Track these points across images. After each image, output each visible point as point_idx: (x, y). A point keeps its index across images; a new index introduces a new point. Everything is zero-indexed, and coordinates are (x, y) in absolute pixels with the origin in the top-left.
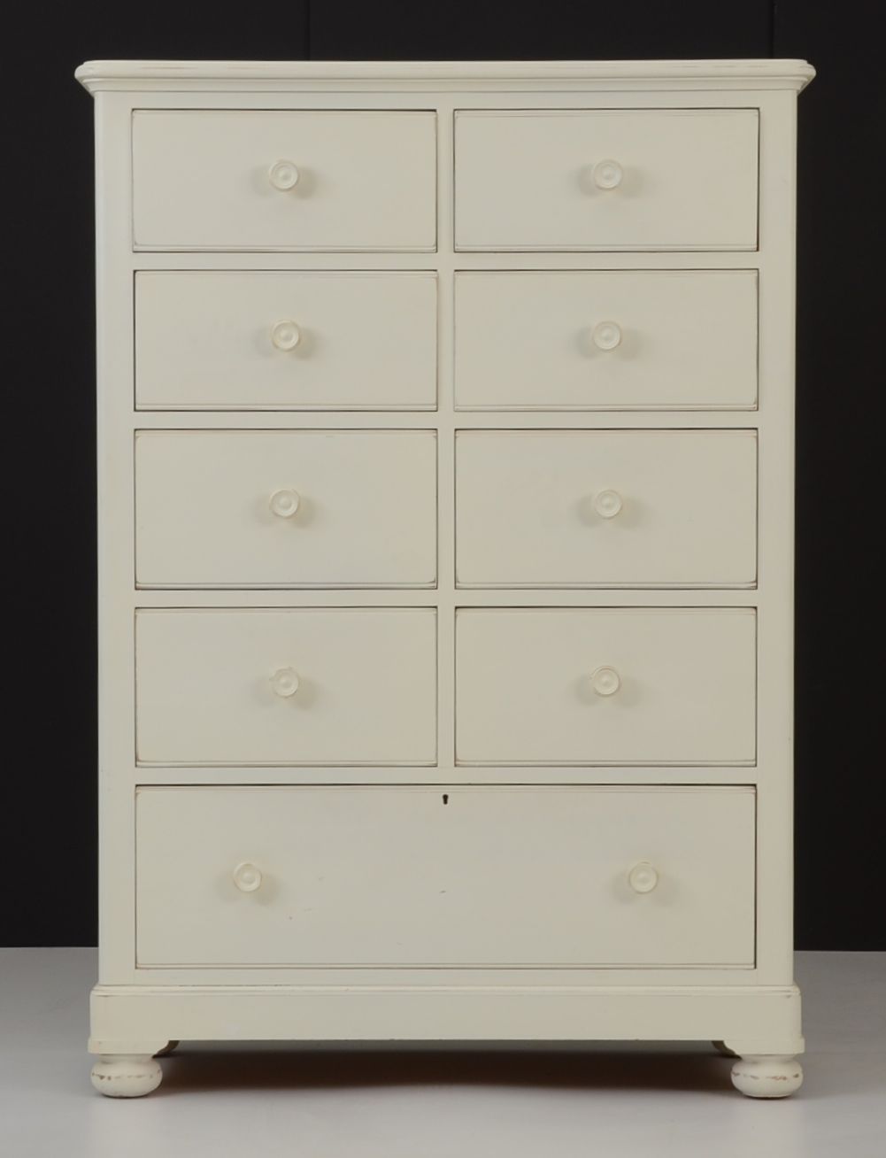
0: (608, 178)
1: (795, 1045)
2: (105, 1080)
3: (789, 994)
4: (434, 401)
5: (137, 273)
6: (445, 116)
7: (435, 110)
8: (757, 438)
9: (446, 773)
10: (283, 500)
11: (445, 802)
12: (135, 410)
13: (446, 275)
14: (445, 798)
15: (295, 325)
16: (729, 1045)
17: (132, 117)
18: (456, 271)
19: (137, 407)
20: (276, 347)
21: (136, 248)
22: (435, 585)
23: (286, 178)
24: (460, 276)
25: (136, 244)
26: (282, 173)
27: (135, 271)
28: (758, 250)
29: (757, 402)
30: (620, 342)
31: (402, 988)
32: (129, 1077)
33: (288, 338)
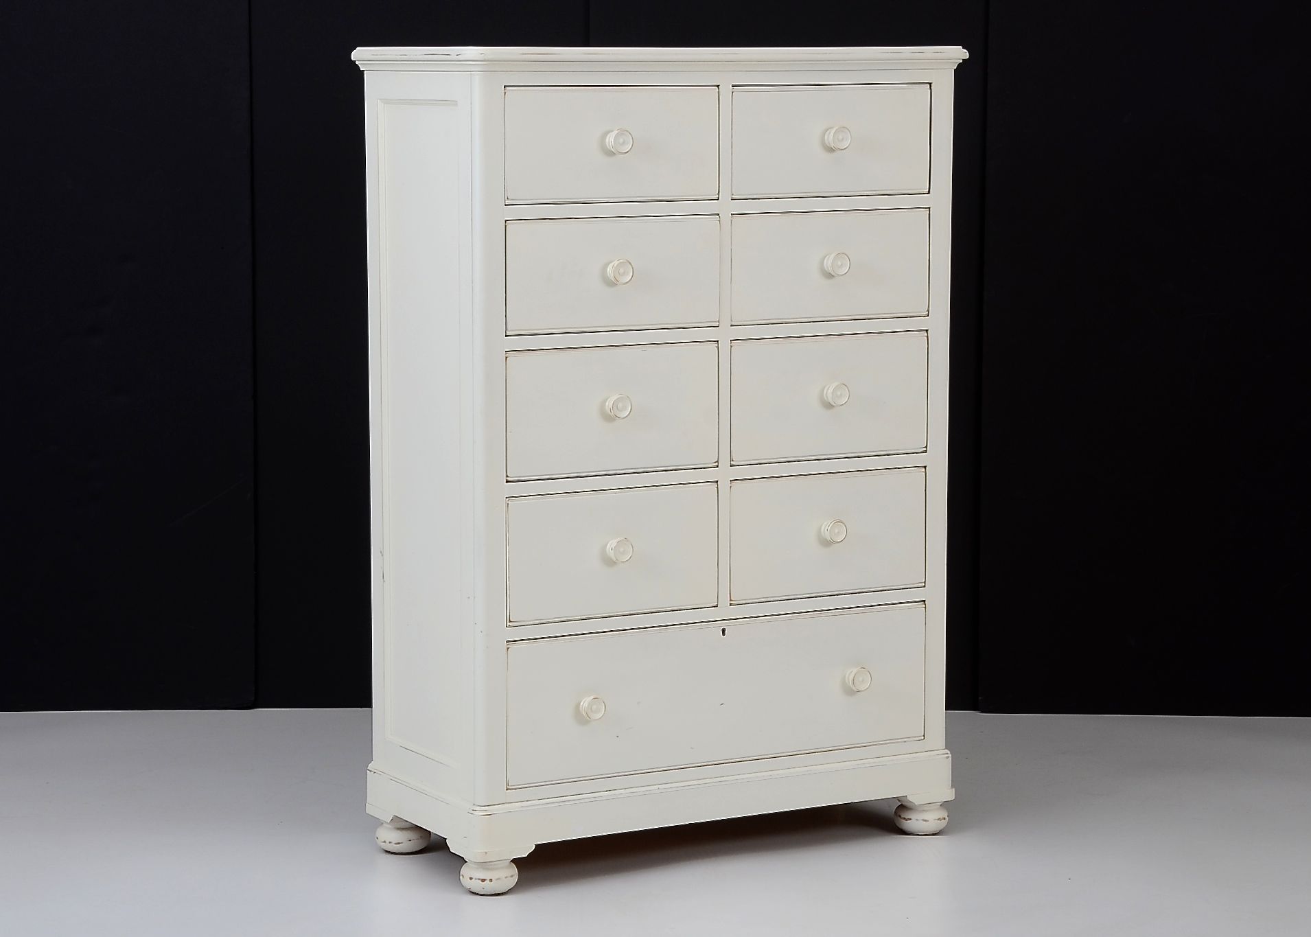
0: (842, 141)
1: (949, 795)
2: (487, 882)
3: (947, 755)
4: (717, 318)
5: (508, 222)
7: (718, 86)
8: (927, 337)
9: (725, 611)
10: (620, 404)
11: (724, 634)
12: (506, 335)
14: (724, 631)
15: (629, 264)
16: (910, 798)
17: (504, 94)
18: (732, 214)
19: (508, 333)
20: (617, 281)
21: (508, 202)
22: (717, 464)
23: (624, 143)
24: (735, 218)
25: (507, 198)
26: (621, 140)
28: (929, 192)
29: (928, 310)
31: (695, 782)
32: (506, 877)
33: (625, 274)
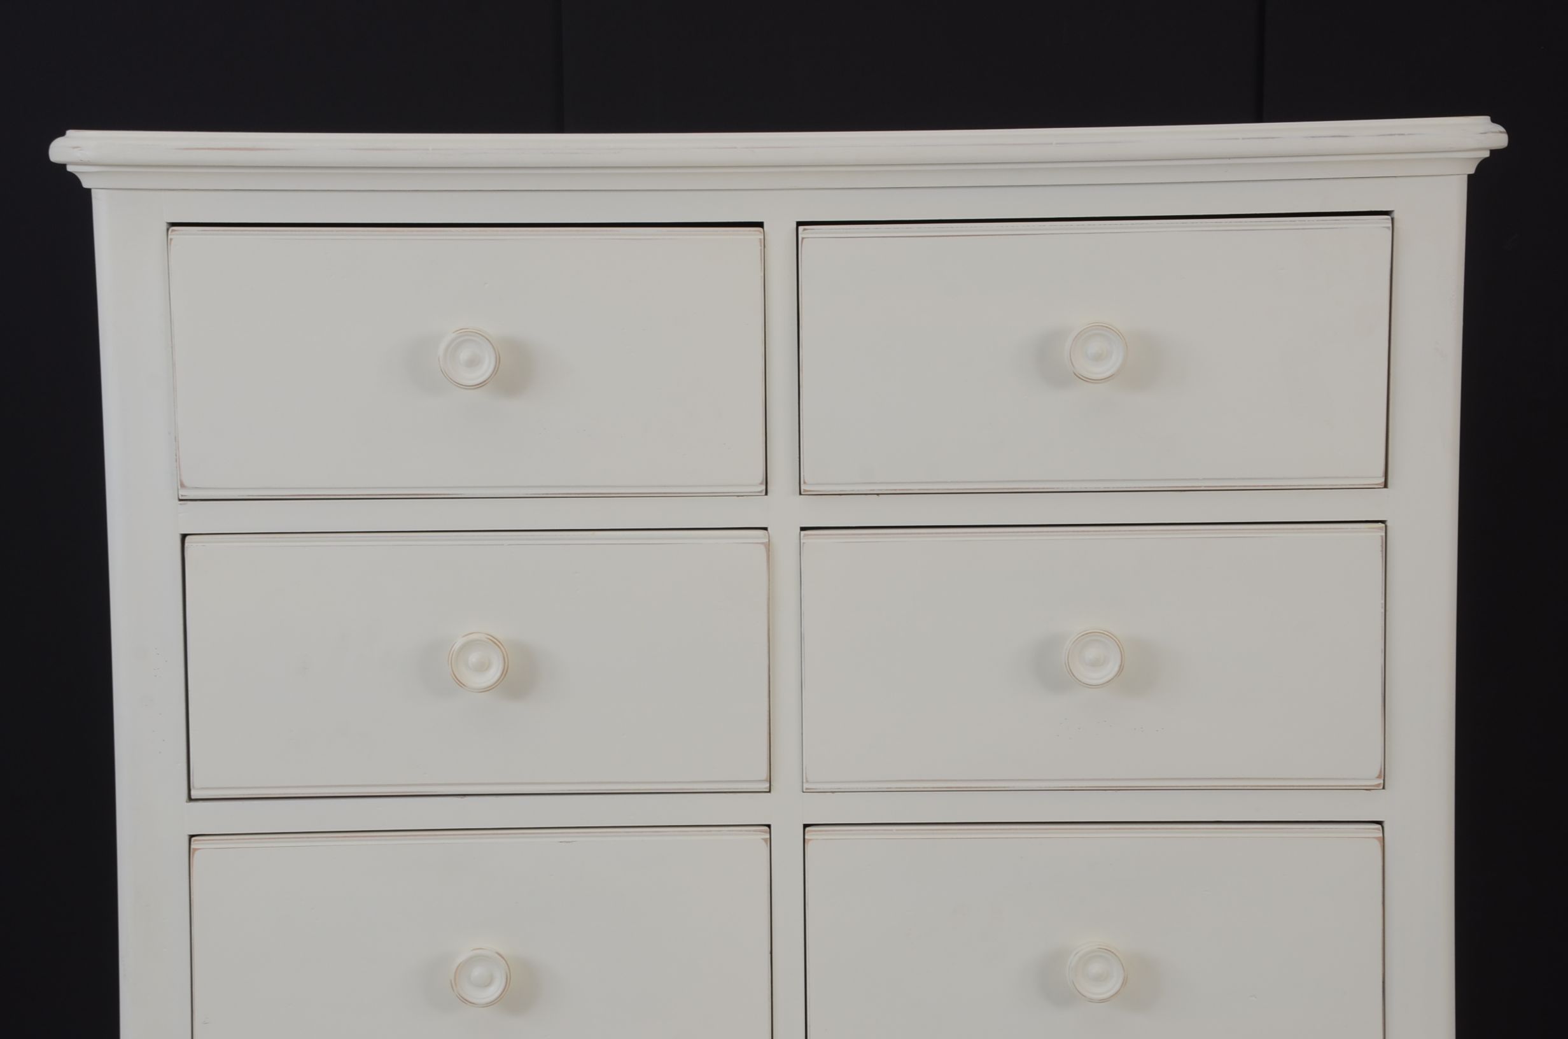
0: (1098, 358)
4: (764, 775)
5: (188, 539)
6: (780, 232)
7: (760, 225)
8: (1383, 840)
10: (477, 972)
12: (190, 799)
13: (785, 536)
15: (495, 642)
17: (168, 241)
18: (803, 529)
19: (194, 794)
20: (461, 684)
21: (185, 493)
23: (473, 363)
24: (810, 538)
25: (183, 486)
26: (464, 354)
27: (184, 536)
28: (1386, 486)
29: (1383, 775)
30: (1121, 668)
33: (483, 667)
